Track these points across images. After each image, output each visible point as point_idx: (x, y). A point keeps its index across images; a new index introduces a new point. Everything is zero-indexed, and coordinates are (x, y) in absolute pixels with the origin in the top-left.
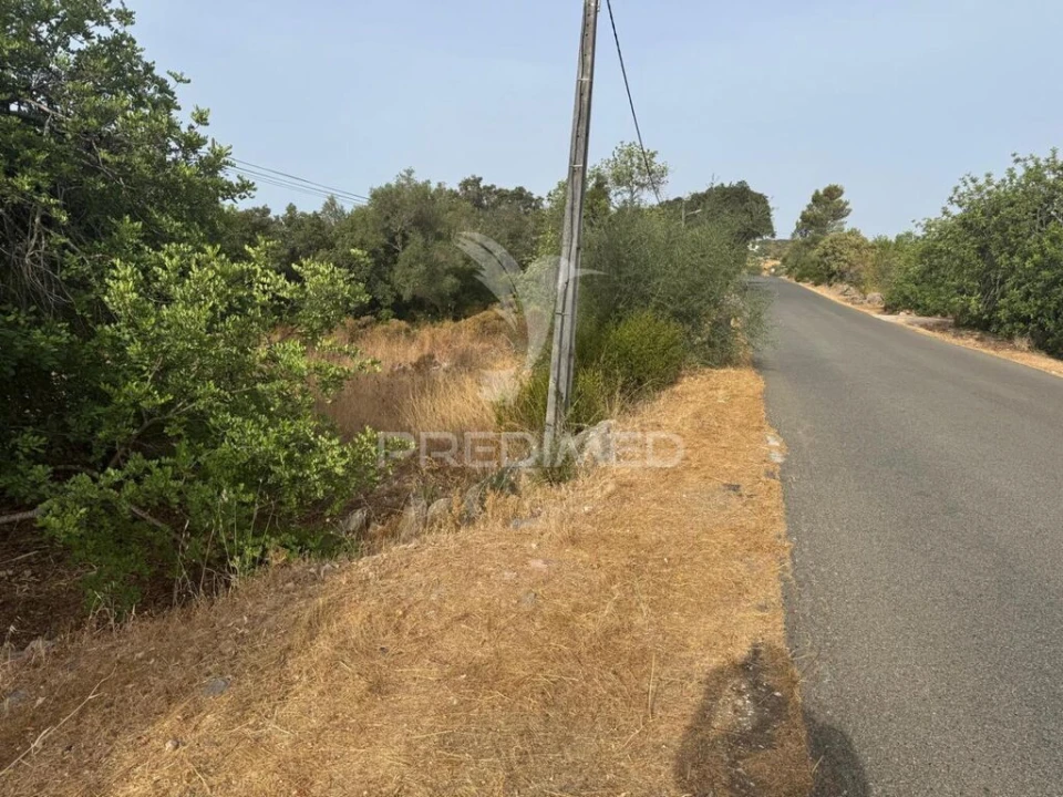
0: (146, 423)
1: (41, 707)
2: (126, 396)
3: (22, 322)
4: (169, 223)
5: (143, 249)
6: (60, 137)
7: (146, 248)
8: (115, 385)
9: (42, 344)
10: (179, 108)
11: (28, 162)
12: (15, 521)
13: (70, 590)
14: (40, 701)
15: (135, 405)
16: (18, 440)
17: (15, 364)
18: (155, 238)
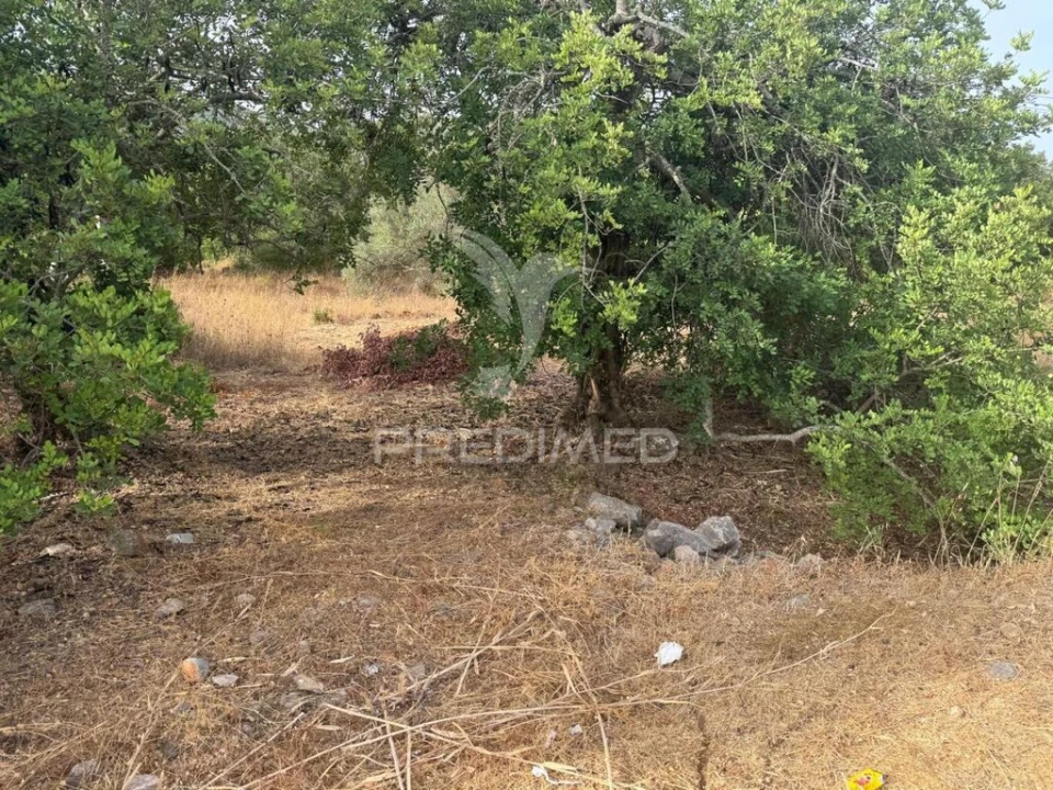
0: (905, 372)
1: (822, 617)
2: (893, 343)
3: (808, 266)
4: (962, 166)
5: (932, 195)
6: (867, 88)
7: (936, 193)
8: (882, 330)
9: (825, 286)
10: (987, 38)
11: (839, 117)
12: (774, 441)
13: (812, 513)
14: (821, 611)
15: (900, 353)
16: (793, 371)
17: (799, 303)
18: (945, 182)
